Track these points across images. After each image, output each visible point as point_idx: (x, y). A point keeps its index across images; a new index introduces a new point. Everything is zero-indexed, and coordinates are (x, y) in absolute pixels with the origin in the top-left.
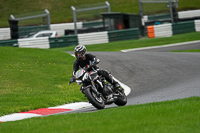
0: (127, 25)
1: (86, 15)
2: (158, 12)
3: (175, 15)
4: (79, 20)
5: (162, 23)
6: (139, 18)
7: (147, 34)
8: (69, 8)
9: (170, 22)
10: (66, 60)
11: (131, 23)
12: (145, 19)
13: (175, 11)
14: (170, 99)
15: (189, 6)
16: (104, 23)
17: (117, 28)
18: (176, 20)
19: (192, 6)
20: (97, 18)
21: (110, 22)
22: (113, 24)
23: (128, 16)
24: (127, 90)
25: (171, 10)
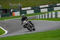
0: (6, 12)
2: (16, 8)
3: (21, 9)
6: (10, 10)
7: (12, 15)
9: (19, 11)
11: (8, 12)
12: (12, 10)
13: (21, 8)
14: (19, 34)
15: (25, 6)
17: (3, 13)
18: (21, 10)
19: (26, 6)
22: (2, 12)
23: (7, 9)
24: (6, 32)
25: (19, 7)
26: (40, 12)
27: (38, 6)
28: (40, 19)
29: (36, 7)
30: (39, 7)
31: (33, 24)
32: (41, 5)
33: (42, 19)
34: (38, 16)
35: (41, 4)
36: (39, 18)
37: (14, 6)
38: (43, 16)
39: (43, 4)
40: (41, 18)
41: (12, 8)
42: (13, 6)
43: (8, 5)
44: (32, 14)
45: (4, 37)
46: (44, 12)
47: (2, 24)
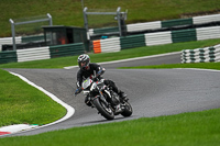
0: (70, 39)
1: (25, 29)
2: (105, 25)
3: (124, 28)
4: (18, 34)
5: (109, 36)
6: (84, 31)
7: (92, 48)
8: (8, 20)
9: (118, 35)
10: (4, 78)
11: (75, 37)
12: (90, 33)
13: (123, 24)
16: (45, 37)
17: (59, 43)
18: (125, 33)
20: (38, 31)
21: (52, 36)
22: (55, 38)
23: (71, 29)
24: (71, 111)
25: (119, 22)
26: (195, 39)
27: (186, 18)
28: (193, 65)
29: (178, 23)
30: (191, 20)
31: (120, 94)
32: (196, 15)
33: (202, 65)
34: (188, 54)
35: (197, 11)
36: (189, 61)
37: (97, 16)
38: (207, 52)
39: (205, 9)
40: (198, 60)
41: (91, 23)
42: (94, 16)
43: (78, 13)
44: (166, 46)
45: (63, 131)
46: (210, 40)
47: (55, 81)
